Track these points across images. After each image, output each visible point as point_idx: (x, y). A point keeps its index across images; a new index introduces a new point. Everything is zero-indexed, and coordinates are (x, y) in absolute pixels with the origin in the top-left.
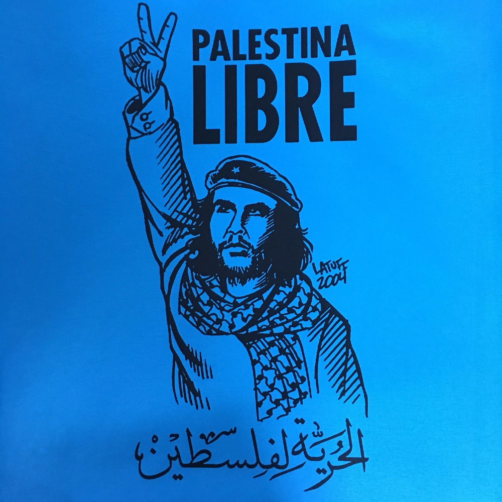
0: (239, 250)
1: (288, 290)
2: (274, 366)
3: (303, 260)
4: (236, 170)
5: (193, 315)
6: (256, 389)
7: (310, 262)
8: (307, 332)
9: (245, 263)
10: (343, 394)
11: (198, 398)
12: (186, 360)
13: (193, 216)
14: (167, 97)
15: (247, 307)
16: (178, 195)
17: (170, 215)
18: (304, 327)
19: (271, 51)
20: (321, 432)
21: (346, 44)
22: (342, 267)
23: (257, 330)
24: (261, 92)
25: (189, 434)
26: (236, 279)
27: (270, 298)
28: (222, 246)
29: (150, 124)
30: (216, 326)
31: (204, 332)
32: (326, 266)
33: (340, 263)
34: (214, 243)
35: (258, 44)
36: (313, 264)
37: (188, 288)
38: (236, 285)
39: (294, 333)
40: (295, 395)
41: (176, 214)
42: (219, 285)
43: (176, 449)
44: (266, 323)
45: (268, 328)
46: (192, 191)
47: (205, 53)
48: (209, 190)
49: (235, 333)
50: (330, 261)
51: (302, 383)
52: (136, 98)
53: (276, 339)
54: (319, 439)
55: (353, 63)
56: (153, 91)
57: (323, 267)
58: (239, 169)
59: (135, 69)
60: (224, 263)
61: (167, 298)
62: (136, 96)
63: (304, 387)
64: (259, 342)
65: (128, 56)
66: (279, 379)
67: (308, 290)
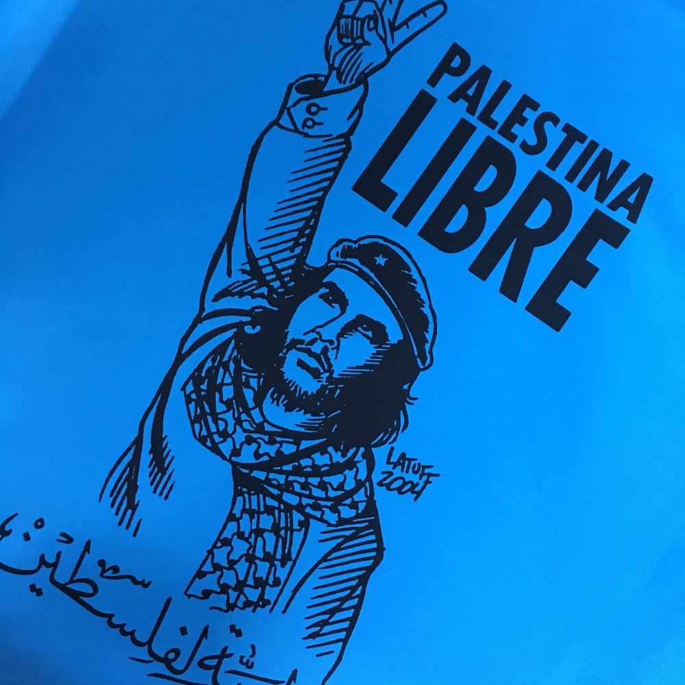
0: (313, 363)
1: (338, 457)
2: (252, 540)
3: (382, 434)
4: (381, 260)
5: (199, 403)
6: (210, 552)
7: (390, 443)
8: (324, 527)
9: (309, 385)
10: (313, 636)
11: (130, 512)
12: (150, 454)
13: (286, 279)
14: (360, 106)
15: (271, 442)
16: (285, 239)
17: (257, 256)
18: (325, 517)
19: (533, 141)
20: (253, 663)
21: (632, 202)
22: (425, 478)
23: (263, 479)
24: (483, 185)
25: (87, 548)
26: (283, 397)
27: (308, 453)
28: (295, 343)
29: (315, 123)
30: (217, 439)
31: (197, 434)
32: (407, 462)
33: (427, 471)
34: (288, 332)
35: (523, 122)
36: (392, 449)
37: (216, 364)
38: (278, 405)
39: (308, 517)
40: (253, 594)
41: (266, 261)
42: (256, 389)
43: (59, 555)
44: (281, 479)
45: (278, 487)
46: (307, 247)
47: (450, 83)
48: (329, 260)
49: (234, 464)
50: (416, 459)
51: (272, 586)
52: (320, 78)
53: (278, 508)
54: (243, 669)
55: (625, 232)
56: (348, 84)
57: (401, 461)
58: (386, 262)
59: (345, 40)
60: (283, 367)
61: (180, 359)
62: (322, 76)
63: (271, 593)
64: (256, 496)
65: (347, 17)
66: (246, 561)
67: (362, 475)
